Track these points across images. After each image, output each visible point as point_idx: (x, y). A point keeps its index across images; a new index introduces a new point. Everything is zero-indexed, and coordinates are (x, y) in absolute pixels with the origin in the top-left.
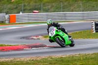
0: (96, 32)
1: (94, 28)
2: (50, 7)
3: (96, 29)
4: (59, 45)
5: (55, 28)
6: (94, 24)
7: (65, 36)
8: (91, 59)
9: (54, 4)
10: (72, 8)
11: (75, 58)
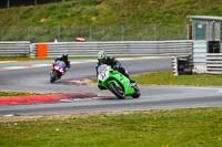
0: (180, 74)
1: (176, 67)
2: (103, 32)
3: (179, 70)
4: (113, 95)
5: (109, 68)
6: (176, 61)
7: (125, 81)
8: (171, 118)
9: (110, 28)
10: (140, 34)
11: (143, 116)
